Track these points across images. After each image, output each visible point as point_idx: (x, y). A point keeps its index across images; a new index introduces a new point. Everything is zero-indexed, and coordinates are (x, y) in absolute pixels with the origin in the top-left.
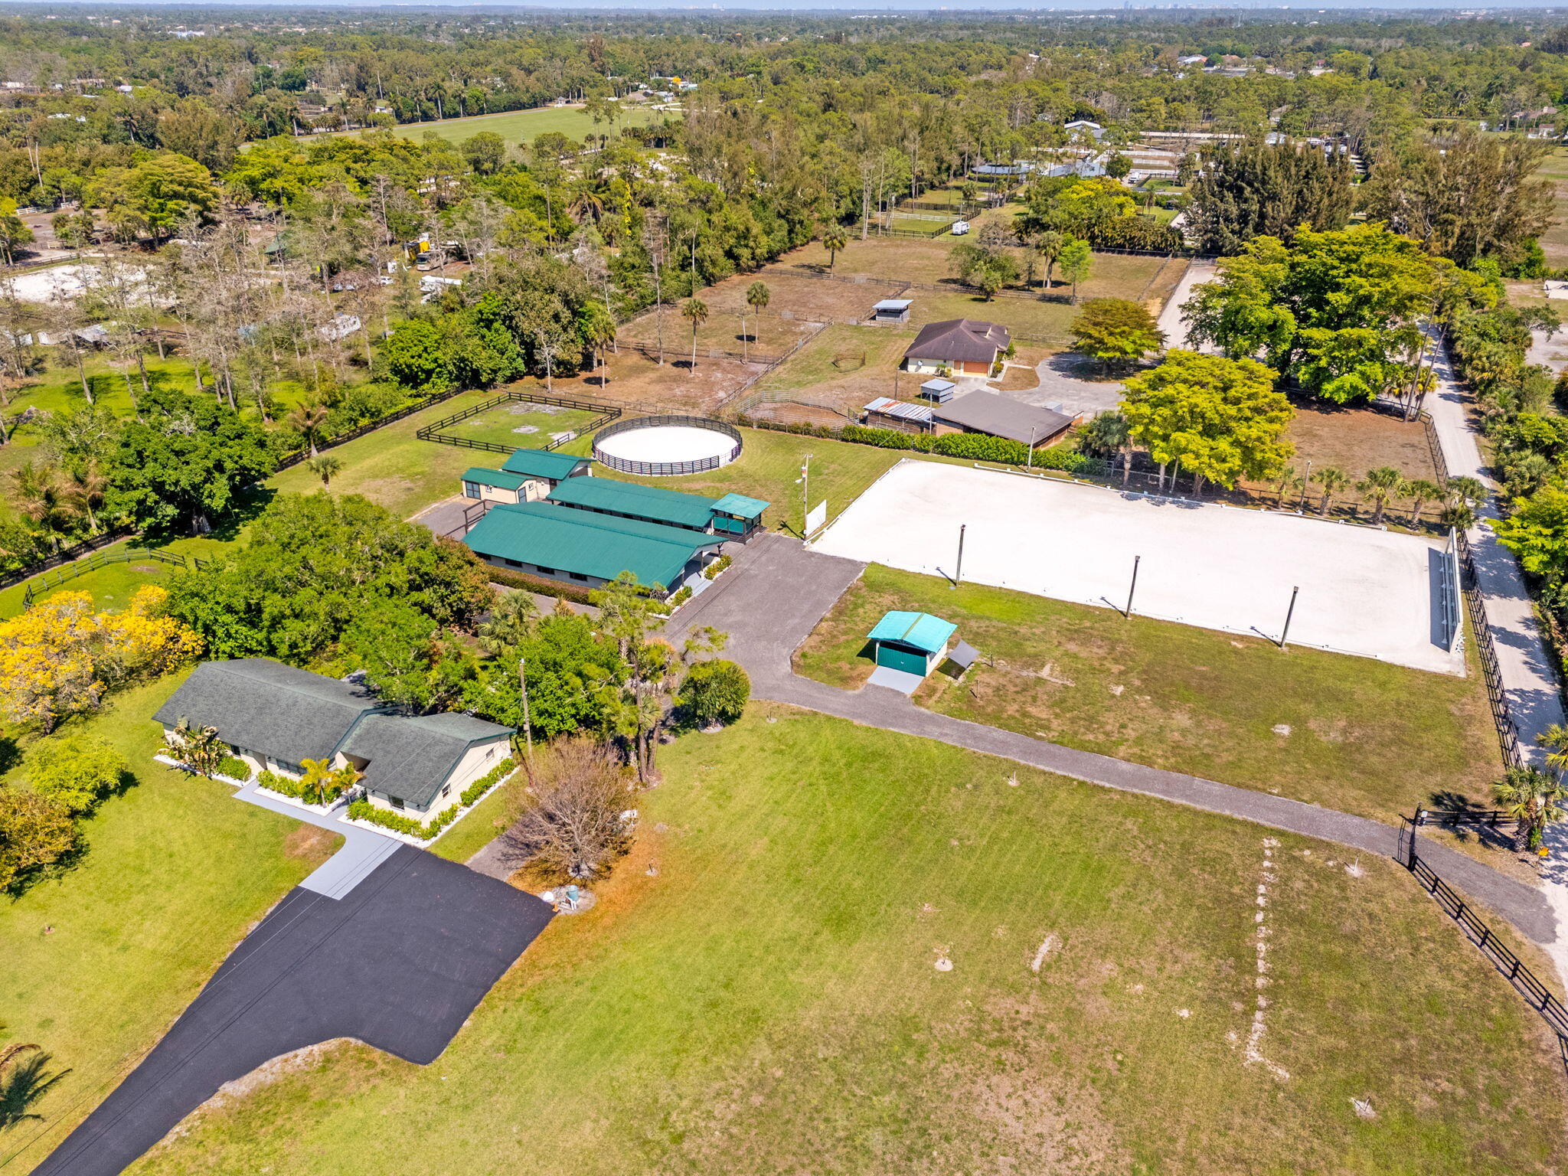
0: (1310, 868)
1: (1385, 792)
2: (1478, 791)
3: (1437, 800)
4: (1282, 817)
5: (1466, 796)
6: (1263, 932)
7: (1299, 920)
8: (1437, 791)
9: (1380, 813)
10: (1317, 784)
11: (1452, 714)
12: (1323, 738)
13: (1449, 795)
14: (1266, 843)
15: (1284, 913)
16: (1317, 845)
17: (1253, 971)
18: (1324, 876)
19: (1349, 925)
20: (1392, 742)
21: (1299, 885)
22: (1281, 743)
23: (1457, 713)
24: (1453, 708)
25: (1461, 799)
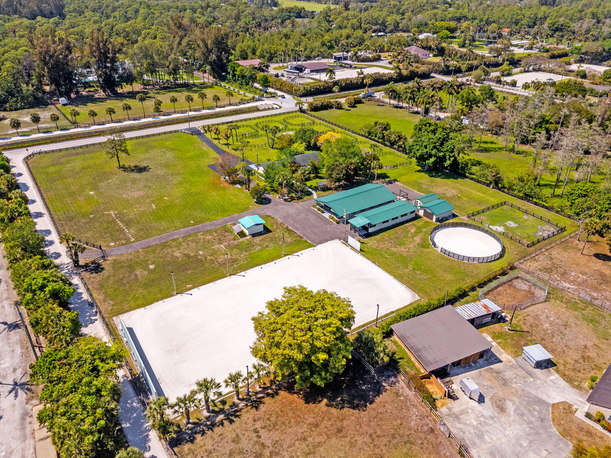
0: (121, 239)
1: (116, 264)
2: (94, 277)
3: (103, 269)
4: (134, 245)
5: (96, 274)
6: (122, 226)
7: (117, 231)
8: (104, 272)
9: (114, 258)
10: (133, 257)
11: (110, 300)
12: (140, 270)
13: (100, 272)
14: (133, 239)
15: (121, 231)
16: (123, 244)
17: (120, 221)
18: (117, 240)
19: (108, 235)
20: (122, 279)
21: (122, 235)
22: (149, 262)
23: (110, 301)
24: (111, 302)
25: (97, 273)
